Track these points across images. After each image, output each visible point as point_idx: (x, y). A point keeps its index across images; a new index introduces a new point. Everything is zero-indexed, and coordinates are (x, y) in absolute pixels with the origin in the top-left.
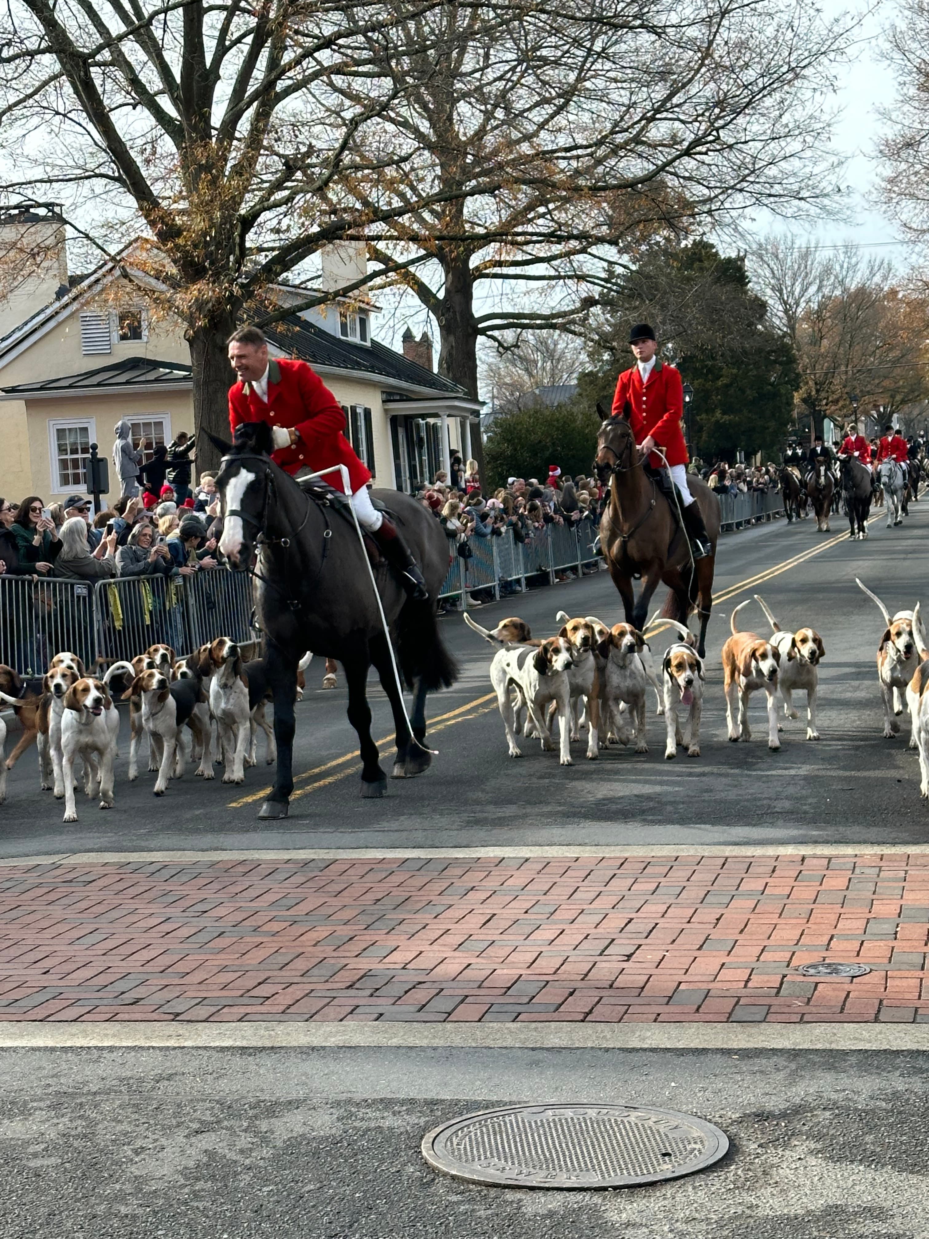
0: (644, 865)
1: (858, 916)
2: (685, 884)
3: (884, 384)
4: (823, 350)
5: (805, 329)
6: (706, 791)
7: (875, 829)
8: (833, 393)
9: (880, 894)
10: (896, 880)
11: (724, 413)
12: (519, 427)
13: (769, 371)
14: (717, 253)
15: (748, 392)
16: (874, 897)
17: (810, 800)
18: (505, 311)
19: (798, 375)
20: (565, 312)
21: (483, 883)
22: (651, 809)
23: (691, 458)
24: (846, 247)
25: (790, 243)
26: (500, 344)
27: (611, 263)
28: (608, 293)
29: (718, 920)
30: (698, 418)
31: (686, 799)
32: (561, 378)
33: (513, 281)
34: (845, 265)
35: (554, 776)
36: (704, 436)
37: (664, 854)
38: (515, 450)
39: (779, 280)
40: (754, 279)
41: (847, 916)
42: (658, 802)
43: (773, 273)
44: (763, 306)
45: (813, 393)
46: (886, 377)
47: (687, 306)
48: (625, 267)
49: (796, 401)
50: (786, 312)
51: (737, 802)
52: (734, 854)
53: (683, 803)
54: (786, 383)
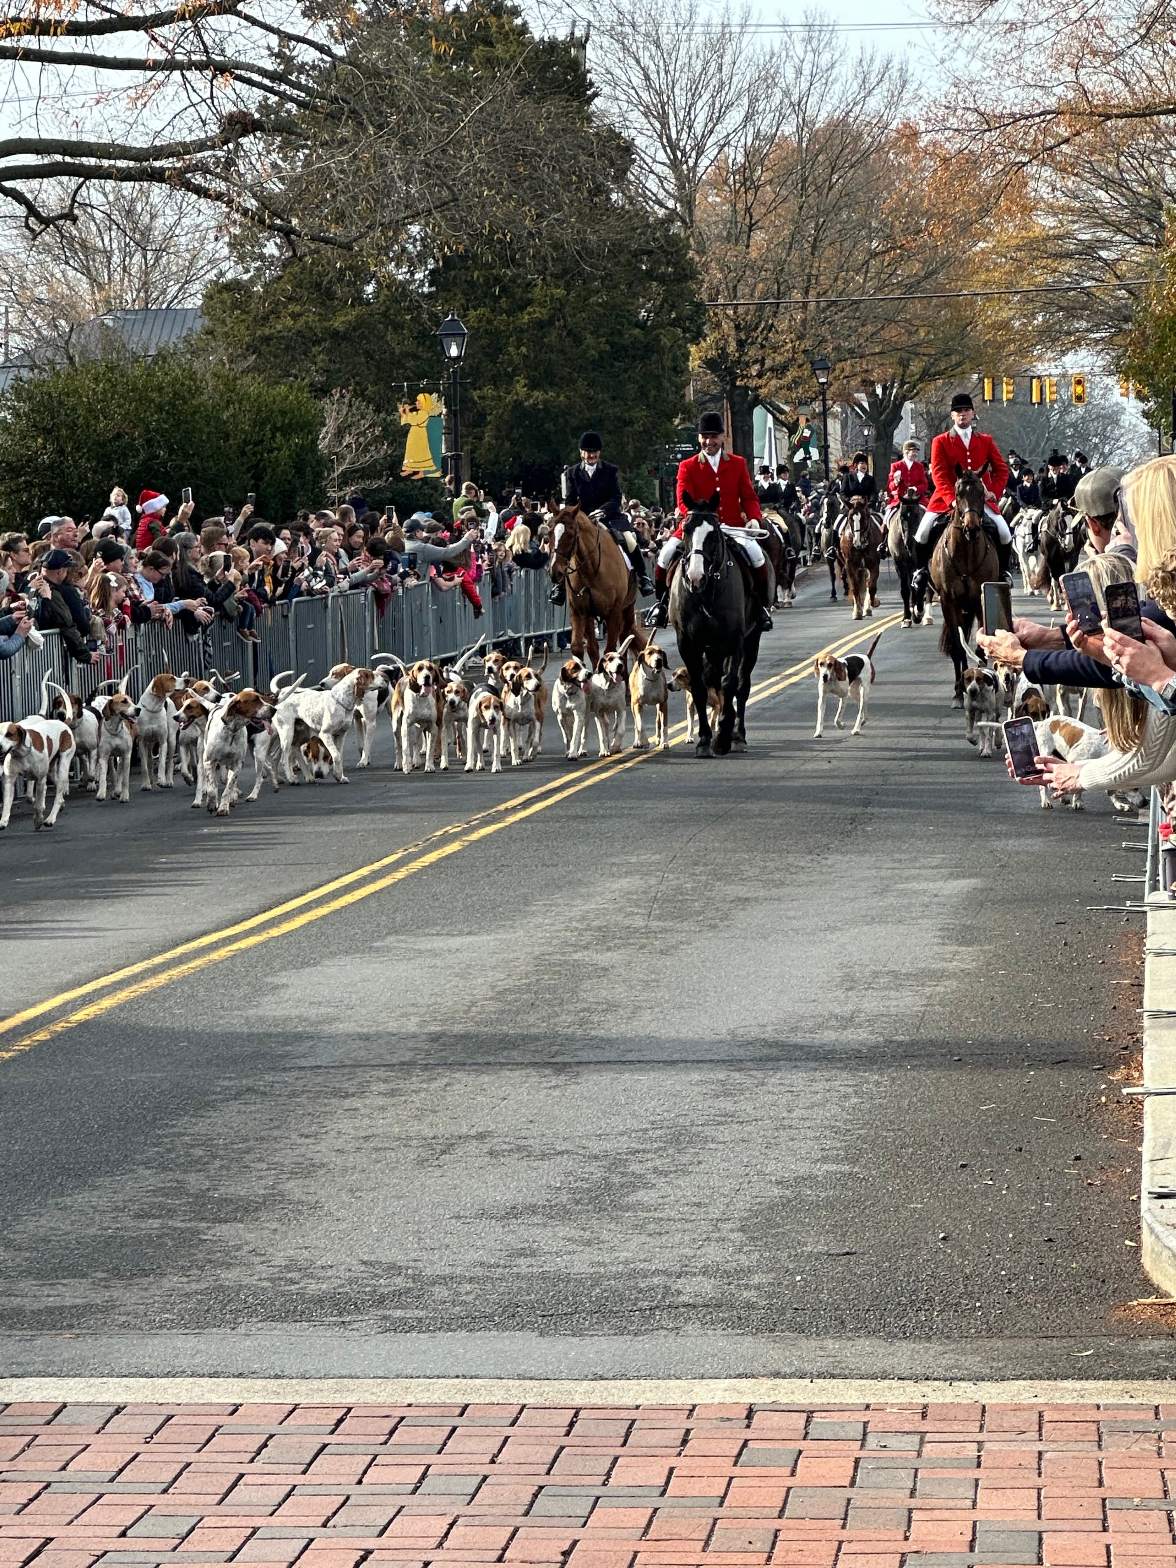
0: (389, 1424)
1: (881, 1547)
2: (486, 1469)
3: (885, 334)
4: (754, 255)
5: (714, 205)
6: (522, 1253)
7: (905, 1347)
8: (775, 349)
9: (925, 1496)
10: (957, 1464)
11: (533, 385)
12: (73, 400)
13: (635, 296)
14: (524, 29)
15: (589, 340)
16: (913, 1503)
17: (756, 1279)
18: (45, 136)
19: (700, 307)
20: (183, 144)
21: (20, 1464)
22: (399, 1294)
23: (458, 482)
24: (809, 27)
25: (685, 14)
26: (32, 210)
27: (286, 37)
28: (280, 105)
29: (566, 1554)
30: (475, 394)
31: (479, 1271)
32: (164, 292)
33: (65, 69)
34: (807, 69)
35: (171, 1213)
36: (488, 437)
37: (435, 1398)
38: (61, 452)
39: (659, 94)
40: (606, 90)
41: (855, 1547)
42: (414, 1278)
43: (647, 77)
44: (627, 149)
45: (732, 347)
46: (890, 321)
47: (458, 143)
48: (320, 48)
49: (694, 364)
50: (674, 165)
51: (596, 1280)
52: (596, 1400)
53: (471, 1280)
54: (674, 323)
